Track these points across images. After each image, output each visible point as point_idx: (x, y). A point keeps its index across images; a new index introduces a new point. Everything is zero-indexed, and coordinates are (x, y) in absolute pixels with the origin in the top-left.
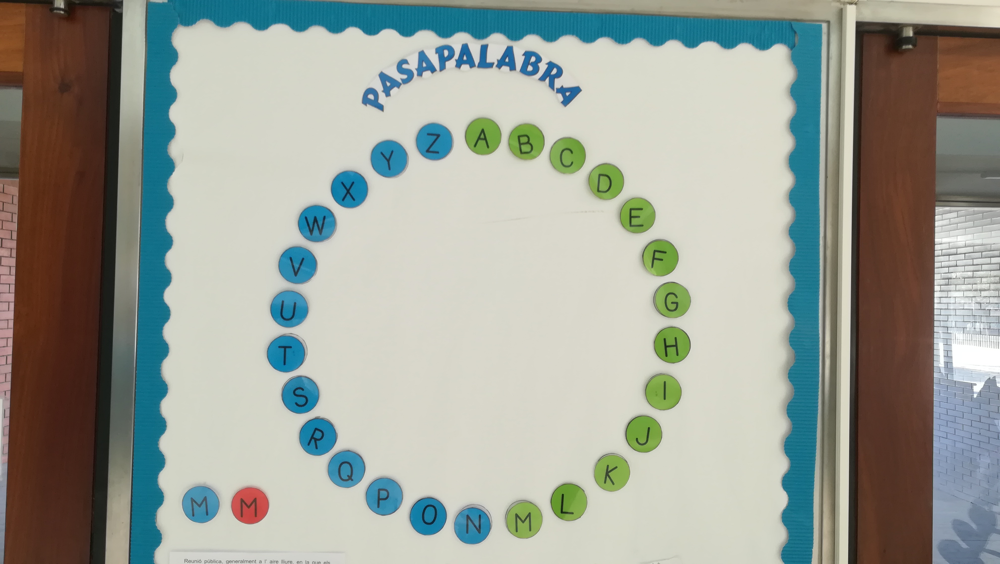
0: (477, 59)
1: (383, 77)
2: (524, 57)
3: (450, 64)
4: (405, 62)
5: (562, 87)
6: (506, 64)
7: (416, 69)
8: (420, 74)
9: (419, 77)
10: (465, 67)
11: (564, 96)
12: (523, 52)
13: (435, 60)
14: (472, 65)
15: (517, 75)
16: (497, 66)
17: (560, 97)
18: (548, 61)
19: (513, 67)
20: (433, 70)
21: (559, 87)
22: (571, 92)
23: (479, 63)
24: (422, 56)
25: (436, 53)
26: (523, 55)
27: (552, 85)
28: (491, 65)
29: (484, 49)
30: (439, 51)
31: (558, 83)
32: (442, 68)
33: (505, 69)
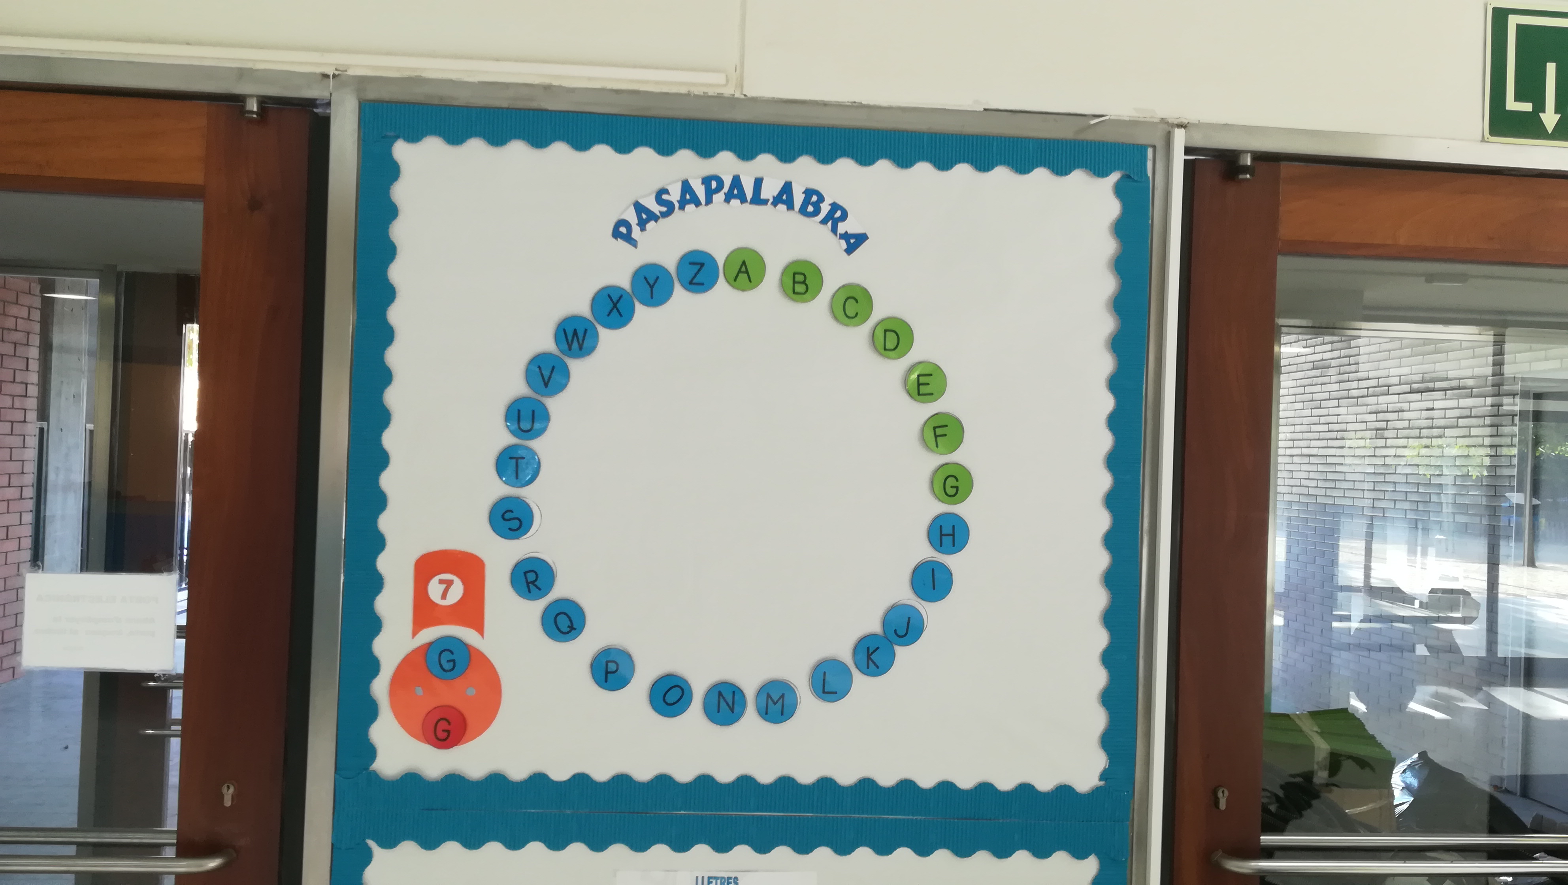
0: (749, 194)
1: (639, 208)
2: (804, 195)
3: (719, 197)
4: (666, 192)
5: (846, 232)
6: (783, 202)
7: (678, 201)
8: (682, 208)
9: (681, 211)
10: (735, 202)
11: (848, 243)
12: (804, 189)
13: (700, 191)
14: (743, 200)
15: (794, 217)
16: (772, 203)
17: (843, 244)
18: (831, 202)
19: (790, 206)
20: (698, 204)
21: (843, 232)
22: (856, 239)
23: (751, 199)
24: (686, 187)
25: (702, 184)
26: (803, 193)
27: (834, 230)
28: (765, 202)
29: (758, 183)
30: (706, 181)
31: (842, 228)
32: (709, 201)
33: (782, 207)
